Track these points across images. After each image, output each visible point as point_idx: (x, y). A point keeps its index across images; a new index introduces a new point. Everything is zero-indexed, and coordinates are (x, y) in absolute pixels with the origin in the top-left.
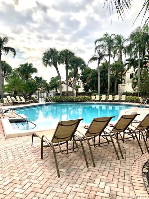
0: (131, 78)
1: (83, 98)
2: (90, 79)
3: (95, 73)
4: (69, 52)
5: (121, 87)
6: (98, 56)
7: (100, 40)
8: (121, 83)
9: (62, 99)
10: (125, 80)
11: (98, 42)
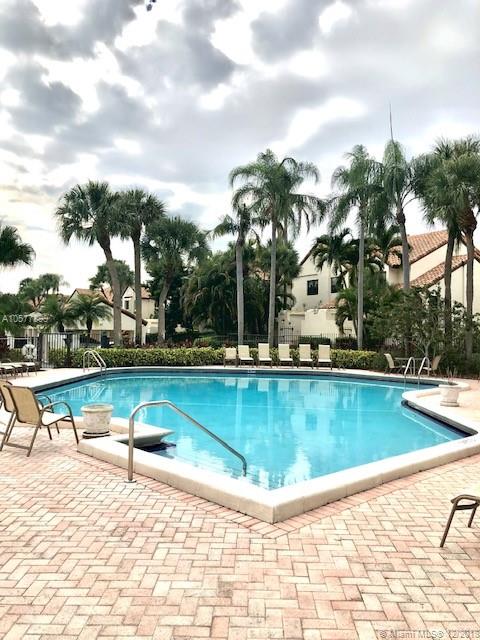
0: (309, 294)
1: (194, 353)
2: (193, 291)
3: (213, 272)
4: (144, 200)
5: (289, 319)
6: (236, 220)
7: (248, 172)
8: (286, 307)
9: (126, 356)
10: (292, 298)
11: (240, 175)
